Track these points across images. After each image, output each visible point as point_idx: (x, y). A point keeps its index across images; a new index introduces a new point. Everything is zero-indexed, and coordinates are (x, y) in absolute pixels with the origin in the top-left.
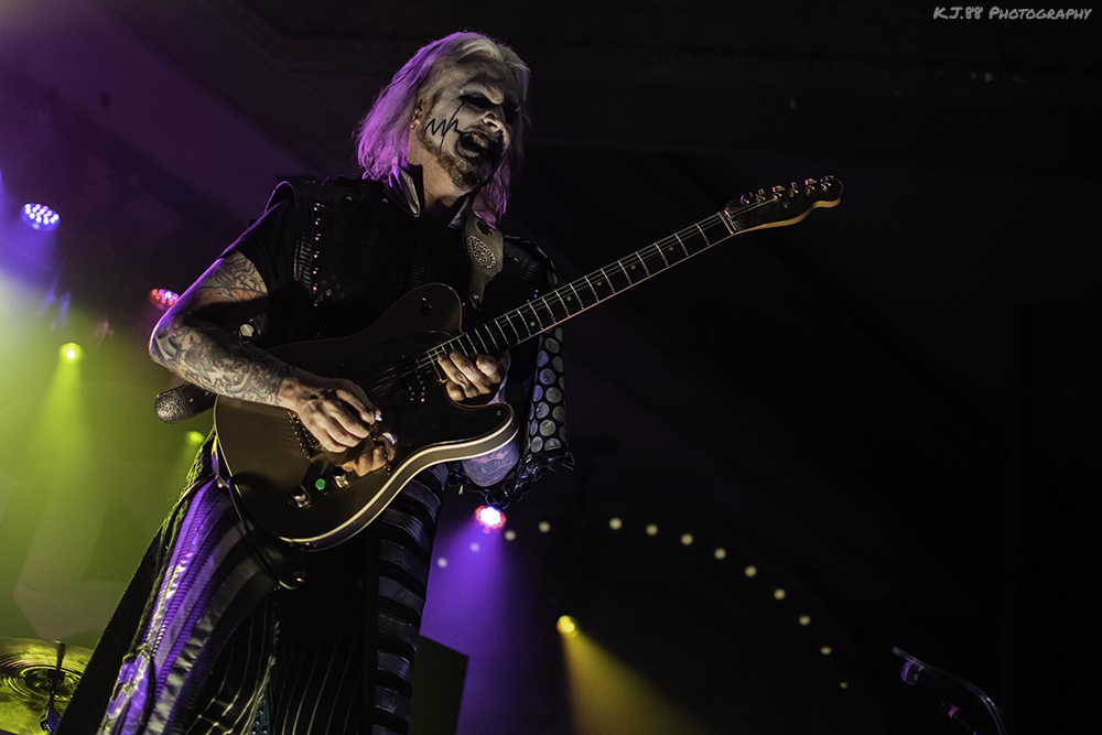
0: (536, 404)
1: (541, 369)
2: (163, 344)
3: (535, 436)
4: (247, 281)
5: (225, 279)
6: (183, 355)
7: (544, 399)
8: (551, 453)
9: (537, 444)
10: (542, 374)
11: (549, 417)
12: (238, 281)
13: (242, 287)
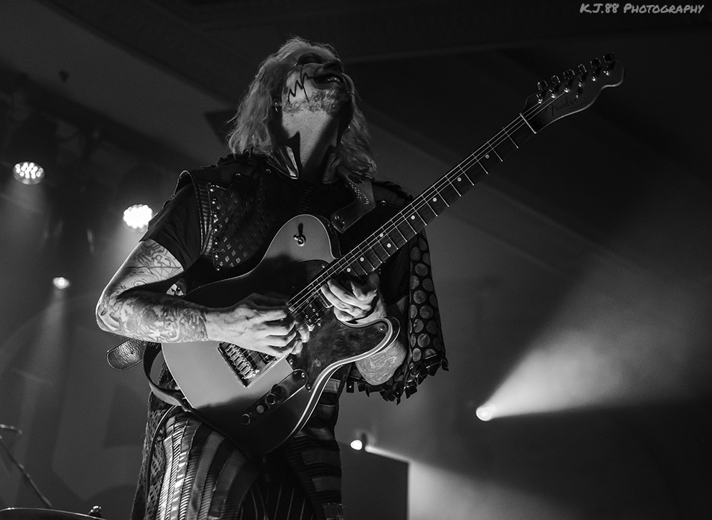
0: (413, 320)
1: (413, 291)
2: (106, 320)
3: (415, 347)
4: (163, 260)
5: (145, 260)
6: (125, 326)
7: (419, 316)
8: (428, 362)
9: (417, 354)
10: (415, 295)
11: (424, 331)
12: (156, 261)
13: (159, 265)
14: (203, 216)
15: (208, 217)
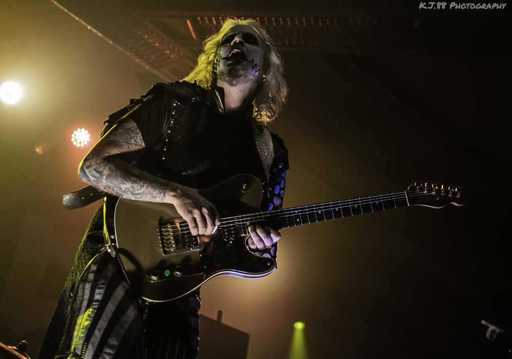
2: (90, 171)
4: (138, 140)
12: (133, 140)
13: (135, 143)
14: (164, 119)
15: (167, 121)
